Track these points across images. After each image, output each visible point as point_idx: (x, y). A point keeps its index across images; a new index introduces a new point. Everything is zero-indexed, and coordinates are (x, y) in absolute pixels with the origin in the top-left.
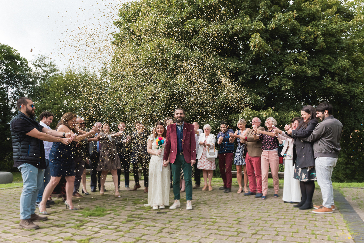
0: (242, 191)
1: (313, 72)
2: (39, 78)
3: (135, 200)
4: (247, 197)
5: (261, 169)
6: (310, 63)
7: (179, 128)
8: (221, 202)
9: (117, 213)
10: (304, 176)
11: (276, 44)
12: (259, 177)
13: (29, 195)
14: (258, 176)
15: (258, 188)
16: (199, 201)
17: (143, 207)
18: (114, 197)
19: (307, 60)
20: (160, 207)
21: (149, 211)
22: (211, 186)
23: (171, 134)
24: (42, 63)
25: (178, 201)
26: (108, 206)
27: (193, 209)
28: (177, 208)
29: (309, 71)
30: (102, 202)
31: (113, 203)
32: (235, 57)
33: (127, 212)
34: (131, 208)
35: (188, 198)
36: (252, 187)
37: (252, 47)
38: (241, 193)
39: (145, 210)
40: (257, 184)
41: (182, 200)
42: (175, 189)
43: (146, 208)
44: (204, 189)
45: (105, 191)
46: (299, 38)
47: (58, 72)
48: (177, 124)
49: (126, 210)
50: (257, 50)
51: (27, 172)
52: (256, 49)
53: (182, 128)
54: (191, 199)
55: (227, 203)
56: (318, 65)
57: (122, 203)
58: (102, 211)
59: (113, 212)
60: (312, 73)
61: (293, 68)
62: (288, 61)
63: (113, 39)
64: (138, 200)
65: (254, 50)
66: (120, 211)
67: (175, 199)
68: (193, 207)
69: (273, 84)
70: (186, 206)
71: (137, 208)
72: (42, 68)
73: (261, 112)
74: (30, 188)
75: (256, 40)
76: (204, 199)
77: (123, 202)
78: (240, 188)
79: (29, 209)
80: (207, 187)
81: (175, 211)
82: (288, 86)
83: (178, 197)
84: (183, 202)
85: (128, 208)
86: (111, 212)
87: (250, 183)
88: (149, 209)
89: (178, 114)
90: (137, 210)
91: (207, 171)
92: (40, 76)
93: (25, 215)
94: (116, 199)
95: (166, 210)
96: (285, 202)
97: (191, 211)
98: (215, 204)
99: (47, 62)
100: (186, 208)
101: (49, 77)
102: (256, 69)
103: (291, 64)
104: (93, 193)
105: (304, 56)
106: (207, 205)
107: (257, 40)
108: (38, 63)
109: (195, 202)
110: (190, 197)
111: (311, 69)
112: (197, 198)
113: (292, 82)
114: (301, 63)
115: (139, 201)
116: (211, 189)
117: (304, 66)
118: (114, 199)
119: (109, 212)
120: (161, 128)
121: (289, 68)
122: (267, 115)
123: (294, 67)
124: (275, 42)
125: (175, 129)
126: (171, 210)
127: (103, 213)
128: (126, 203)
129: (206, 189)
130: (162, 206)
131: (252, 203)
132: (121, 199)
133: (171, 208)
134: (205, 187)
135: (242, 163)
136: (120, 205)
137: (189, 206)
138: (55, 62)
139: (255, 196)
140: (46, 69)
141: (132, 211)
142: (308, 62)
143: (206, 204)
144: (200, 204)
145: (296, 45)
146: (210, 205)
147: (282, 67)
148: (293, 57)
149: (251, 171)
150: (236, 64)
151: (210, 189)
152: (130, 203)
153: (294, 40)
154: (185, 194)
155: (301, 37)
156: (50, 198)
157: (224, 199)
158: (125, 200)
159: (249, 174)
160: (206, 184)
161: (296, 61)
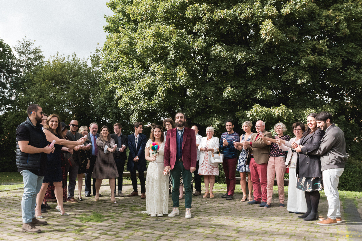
0: (246, 200)
1: (334, 62)
2: (23, 66)
3: (132, 206)
4: (250, 206)
5: (266, 176)
6: (331, 52)
7: (180, 133)
8: (222, 211)
9: (115, 219)
10: (308, 185)
11: (291, 31)
12: (265, 185)
13: (29, 199)
14: (263, 183)
15: (263, 197)
16: (199, 209)
17: (140, 214)
18: (110, 203)
19: (328, 49)
20: (159, 215)
21: (146, 218)
22: (213, 193)
23: (171, 138)
24: (26, 50)
25: (177, 208)
26: (104, 212)
27: (192, 217)
28: (175, 216)
29: (330, 63)
30: (98, 208)
31: (109, 210)
32: (243, 46)
33: (124, 219)
34: (129, 215)
35: (187, 206)
36: (257, 195)
37: (262, 36)
38: (245, 201)
39: (143, 217)
40: (262, 192)
41: (181, 207)
42: (174, 196)
43: (143, 215)
44: (205, 196)
45: (100, 196)
46: (318, 24)
47: (44, 60)
48: (177, 129)
49: (124, 217)
50: (269, 38)
51: (27, 177)
52: (267, 37)
53: (182, 133)
54: (190, 207)
55: (229, 212)
56: (340, 55)
57: (119, 210)
58: (99, 217)
59: (111, 219)
60: (333, 64)
61: (310, 59)
62: (304, 51)
63: (107, 24)
64: (135, 206)
65: (265, 38)
66: (117, 218)
67: (174, 206)
68: (192, 215)
69: (287, 76)
70: (184, 214)
71: (135, 214)
72: (27, 55)
73: (273, 108)
74: (30, 192)
75: (267, 27)
76: (205, 207)
77: (120, 208)
78: (244, 196)
79: (30, 213)
80: (209, 194)
81: (174, 219)
82: (304, 79)
83: (176, 205)
84: (182, 210)
85: (125, 214)
86: (109, 218)
87: (254, 191)
88: (147, 217)
89: (178, 118)
90: (135, 217)
91: (209, 177)
92: (24, 64)
93: (27, 219)
94: (112, 205)
95: (165, 218)
96: (290, 212)
97: (190, 219)
98: (216, 212)
99: (32, 48)
100: (185, 216)
101: (34, 66)
102: (267, 60)
103: (308, 54)
104: (88, 198)
105: (323, 44)
106: (207, 214)
107: (269, 28)
108: (22, 50)
109: (195, 210)
110: (189, 205)
111: (332, 60)
112: (197, 205)
113: (309, 75)
114: (320, 53)
115: (136, 208)
116: (213, 197)
117: (323, 57)
118: (110, 205)
119: (106, 218)
120: (159, 132)
121: (306, 59)
122: (280, 113)
123: (312, 57)
124: (290, 29)
125: (175, 134)
126: (169, 218)
127: (101, 219)
128: (123, 210)
129: (207, 196)
130: (160, 213)
131: (254, 213)
132: (117, 205)
133: (169, 215)
134: (206, 194)
135: (245, 170)
136: (117, 212)
137: (188, 214)
138: (40, 48)
139: (259, 205)
140: (30, 56)
141: (129, 218)
142: (328, 51)
143: (206, 212)
144: (200, 212)
145: (315, 32)
146: (210, 214)
147: (298, 57)
148: (311, 46)
149: (256, 178)
150: (245, 55)
151: (211, 196)
152: (127, 209)
153: (312, 27)
154: (184, 200)
155: (321, 23)
156: (46, 202)
157: (225, 208)
158: (122, 206)
159: (254, 182)
160: (207, 191)
161: (314, 50)
